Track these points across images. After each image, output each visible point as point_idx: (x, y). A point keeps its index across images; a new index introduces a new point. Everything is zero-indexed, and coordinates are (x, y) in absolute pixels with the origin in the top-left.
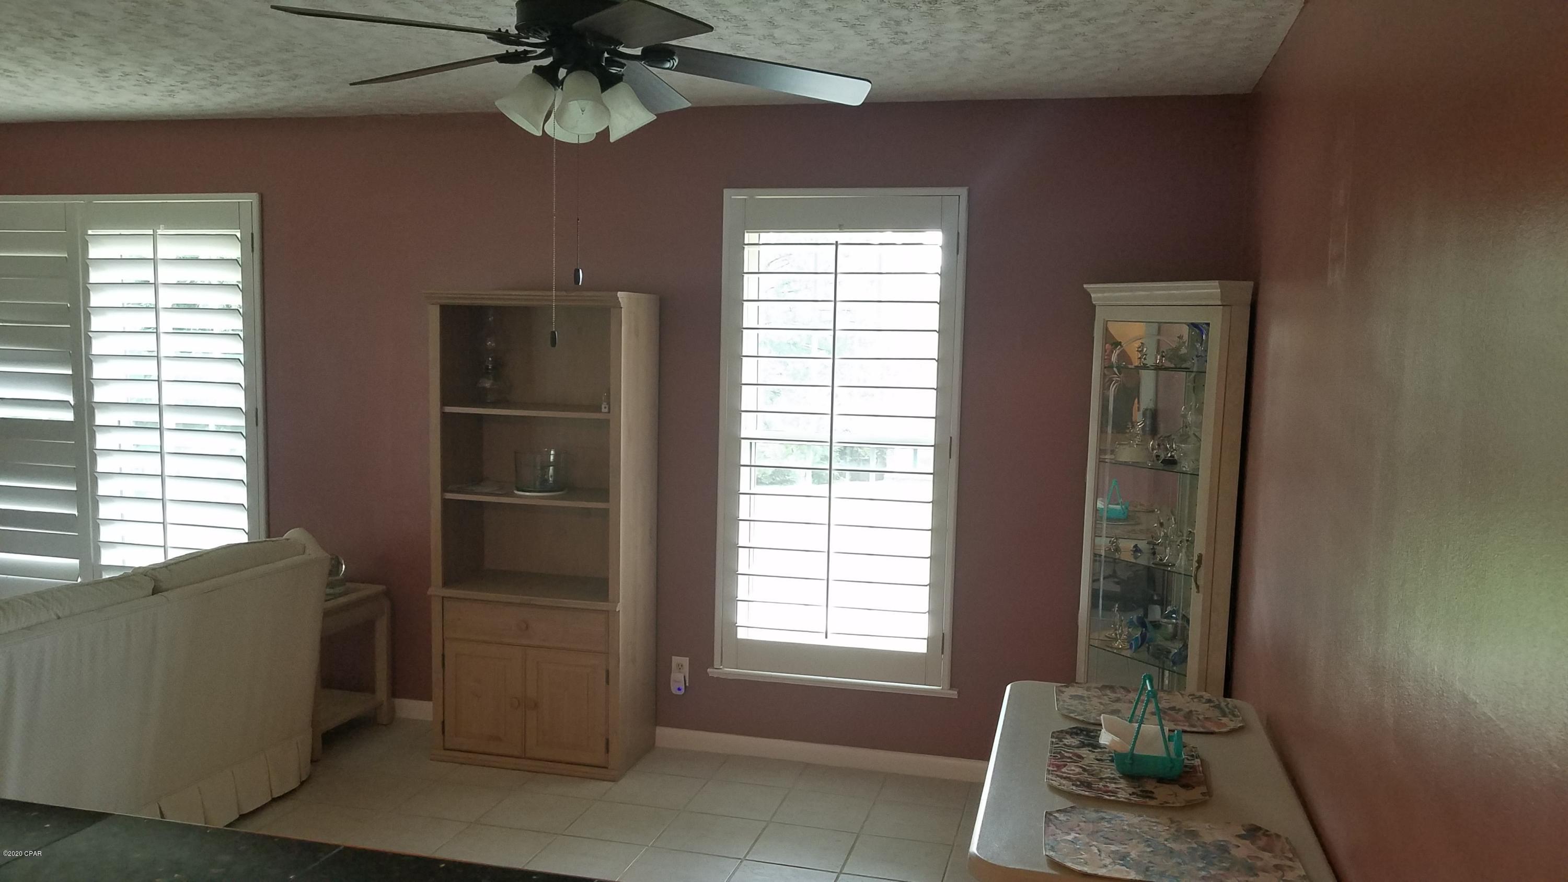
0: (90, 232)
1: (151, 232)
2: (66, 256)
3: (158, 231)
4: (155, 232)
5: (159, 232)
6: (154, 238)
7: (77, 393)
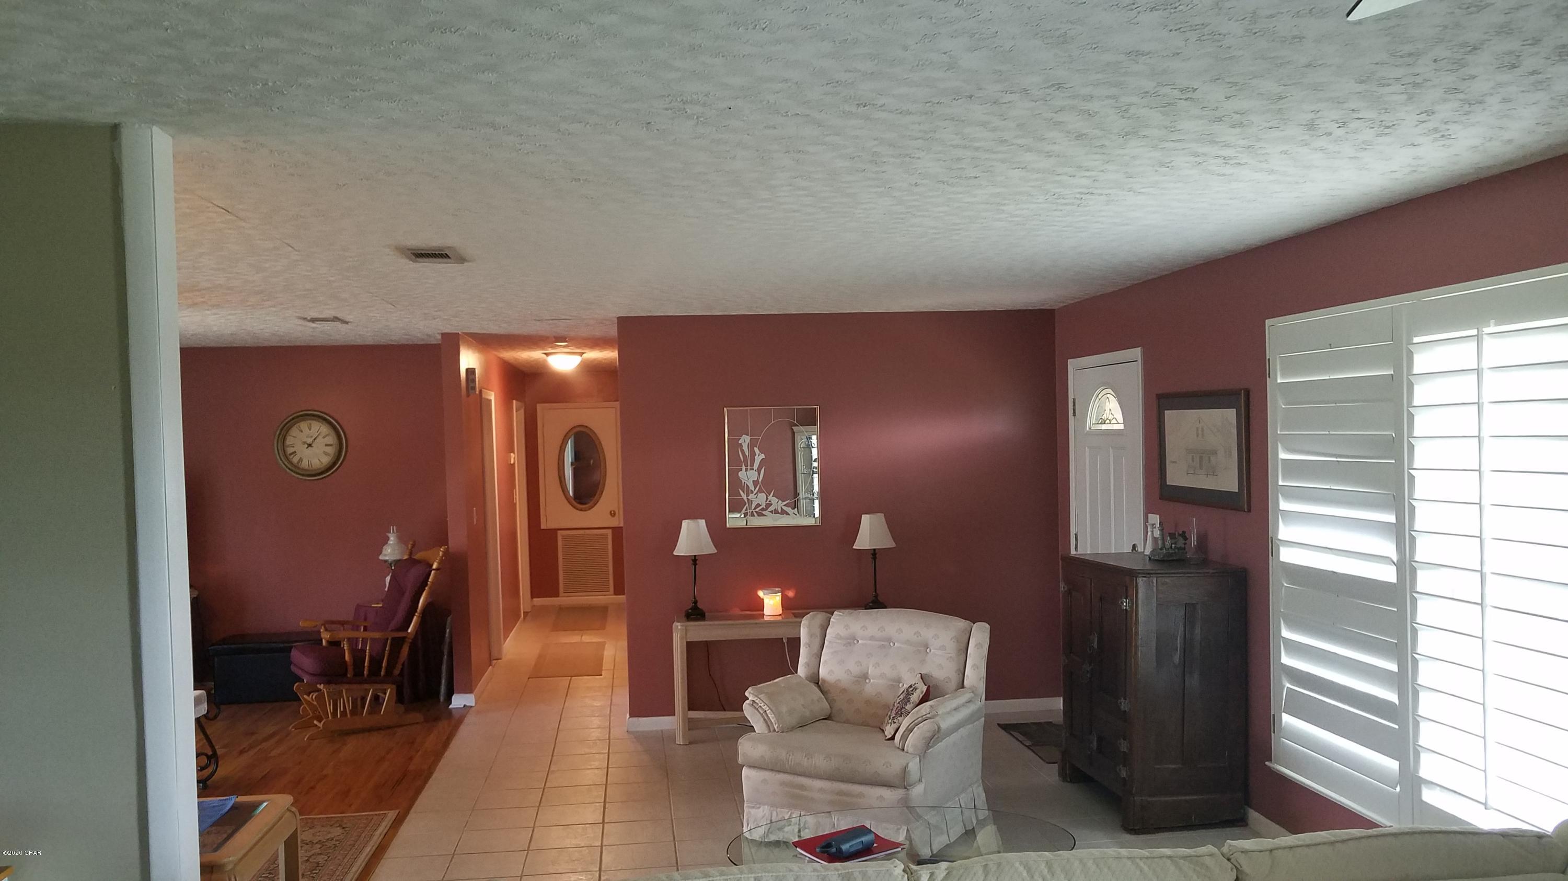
0: (1416, 340)
1: (1474, 332)
2: (1393, 373)
3: (1484, 329)
4: (1480, 332)
5: (1487, 330)
6: (1478, 338)
7: (1400, 547)
